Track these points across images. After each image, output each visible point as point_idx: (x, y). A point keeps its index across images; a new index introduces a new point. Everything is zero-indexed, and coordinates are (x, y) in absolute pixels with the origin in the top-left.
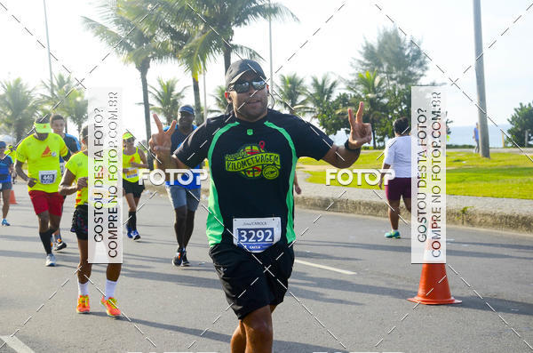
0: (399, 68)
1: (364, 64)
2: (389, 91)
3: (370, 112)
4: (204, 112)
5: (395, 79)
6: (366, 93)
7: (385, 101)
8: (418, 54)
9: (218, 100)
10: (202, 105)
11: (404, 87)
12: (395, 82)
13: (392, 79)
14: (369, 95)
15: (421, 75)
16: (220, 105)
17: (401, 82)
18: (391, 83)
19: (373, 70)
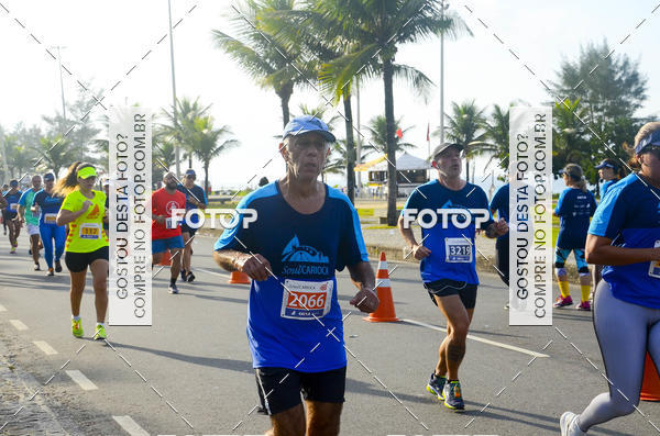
0: (607, 96)
1: (562, 90)
2: (593, 125)
3: (567, 151)
4: (357, 148)
5: (601, 110)
6: (562, 127)
7: (587, 137)
8: (634, 78)
9: (374, 133)
10: (356, 139)
11: (612, 120)
12: (600, 113)
13: (597, 110)
14: (567, 130)
15: (637, 106)
16: (376, 140)
17: (609, 115)
18: (595, 114)
19: (573, 99)
